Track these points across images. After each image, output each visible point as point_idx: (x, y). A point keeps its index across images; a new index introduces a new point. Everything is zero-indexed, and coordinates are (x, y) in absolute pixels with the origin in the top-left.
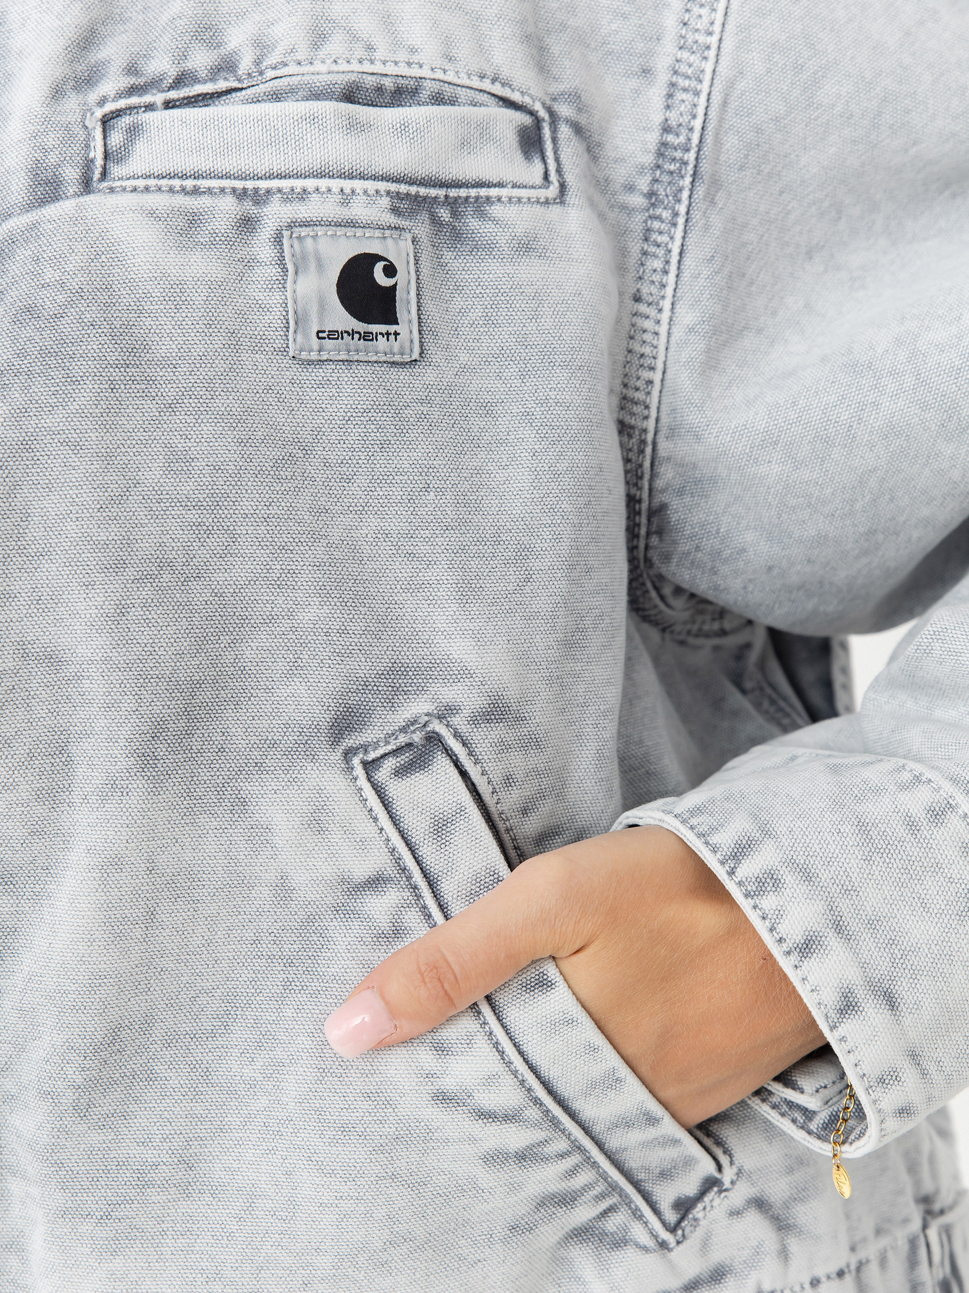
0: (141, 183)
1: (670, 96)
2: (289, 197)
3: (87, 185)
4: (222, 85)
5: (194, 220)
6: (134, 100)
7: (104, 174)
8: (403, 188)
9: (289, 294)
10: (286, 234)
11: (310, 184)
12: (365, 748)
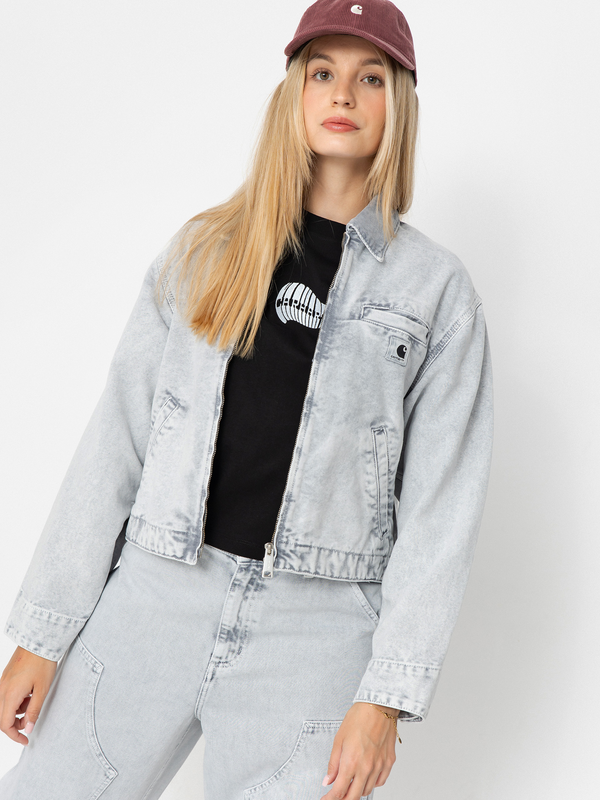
0: (369, 321)
1: (445, 336)
2: (393, 331)
3: (359, 318)
4: (386, 308)
5: (376, 330)
6: (370, 306)
7: (363, 317)
8: (411, 337)
9: (389, 348)
10: (391, 337)
11: (397, 330)
12: (374, 428)
